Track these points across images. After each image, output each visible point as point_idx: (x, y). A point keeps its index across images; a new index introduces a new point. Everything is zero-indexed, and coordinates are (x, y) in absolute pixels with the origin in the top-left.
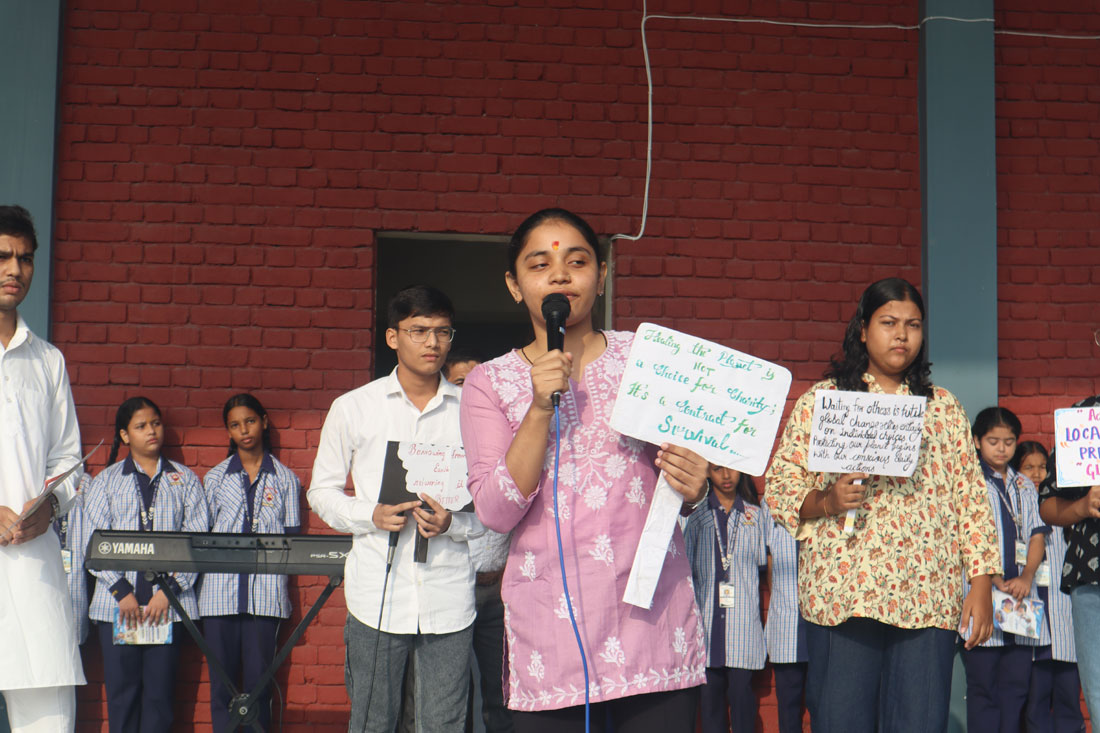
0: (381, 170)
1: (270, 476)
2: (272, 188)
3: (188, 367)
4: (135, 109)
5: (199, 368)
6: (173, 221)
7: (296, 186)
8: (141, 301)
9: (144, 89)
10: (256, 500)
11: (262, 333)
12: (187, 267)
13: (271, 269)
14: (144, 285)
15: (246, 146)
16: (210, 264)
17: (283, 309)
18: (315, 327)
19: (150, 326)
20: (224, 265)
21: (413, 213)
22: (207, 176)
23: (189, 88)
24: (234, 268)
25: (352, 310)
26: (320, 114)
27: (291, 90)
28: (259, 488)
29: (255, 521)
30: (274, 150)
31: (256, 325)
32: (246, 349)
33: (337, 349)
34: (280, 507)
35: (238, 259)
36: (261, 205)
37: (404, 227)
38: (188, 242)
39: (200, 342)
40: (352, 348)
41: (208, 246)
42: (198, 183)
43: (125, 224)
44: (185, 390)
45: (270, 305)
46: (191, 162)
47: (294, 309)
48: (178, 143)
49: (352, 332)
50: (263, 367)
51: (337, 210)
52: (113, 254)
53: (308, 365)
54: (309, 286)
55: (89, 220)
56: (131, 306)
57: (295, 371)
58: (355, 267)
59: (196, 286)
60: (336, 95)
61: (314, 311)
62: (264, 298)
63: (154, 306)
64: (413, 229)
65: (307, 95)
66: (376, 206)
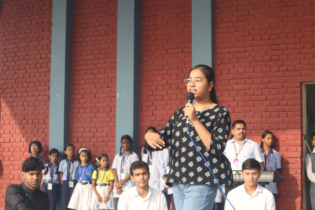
0: (302, 65)
1: (272, 154)
2: (272, 73)
3: (251, 124)
4: (234, 54)
5: (253, 125)
6: (245, 84)
7: (278, 71)
8: (237, 107)
9: (236, 48)
10: (267, 161)
11: (270, 114)
12: (249, 97)
13: (272, 96)
14: (238, 102)
15: (264, 61)
16: (255, 95)
17: (276, 107)
18: (285, 111)
19: (240, 114)
20: (259, 95)
21: (311, 77)
22: (254, 71)
23: (248, 47)
24: (262, 96)
25: (295, 106)
26: (284, 51)
27: (276, 45)
28: (268, 157)
29: (267, 166)
30: (272, 62)
31: (268, 112)
32: (266, 119)
33: (291, 117)
34: (274, 163)
35: (263, 93)
36: (269, 78)
37: (309, 81)
38: (250, 89)
39: (253, 117)
40: (296, 117)
41: (255, 90)
42: (251, 73)
43: (232, 86)
44: (250, 131)
45: (272, 106)
46: (250, 67)
47: (279, 107)
48: (246, 62)
49: (295, 112)
50: (271, 124)
51: (290, 78)
52: (230, 94)
53: (283, 122)
54: (283, 100)
55: (223, 85)
56: (235, 108)
57: (280, 124)
58: (295, 93)
59: (252, 102)
60: (288, 45)
61: (284, 107)
62: (270, 104)
63: (241, 108)
64: (311, 81)
65: (280, 45)
66: (301, 75)
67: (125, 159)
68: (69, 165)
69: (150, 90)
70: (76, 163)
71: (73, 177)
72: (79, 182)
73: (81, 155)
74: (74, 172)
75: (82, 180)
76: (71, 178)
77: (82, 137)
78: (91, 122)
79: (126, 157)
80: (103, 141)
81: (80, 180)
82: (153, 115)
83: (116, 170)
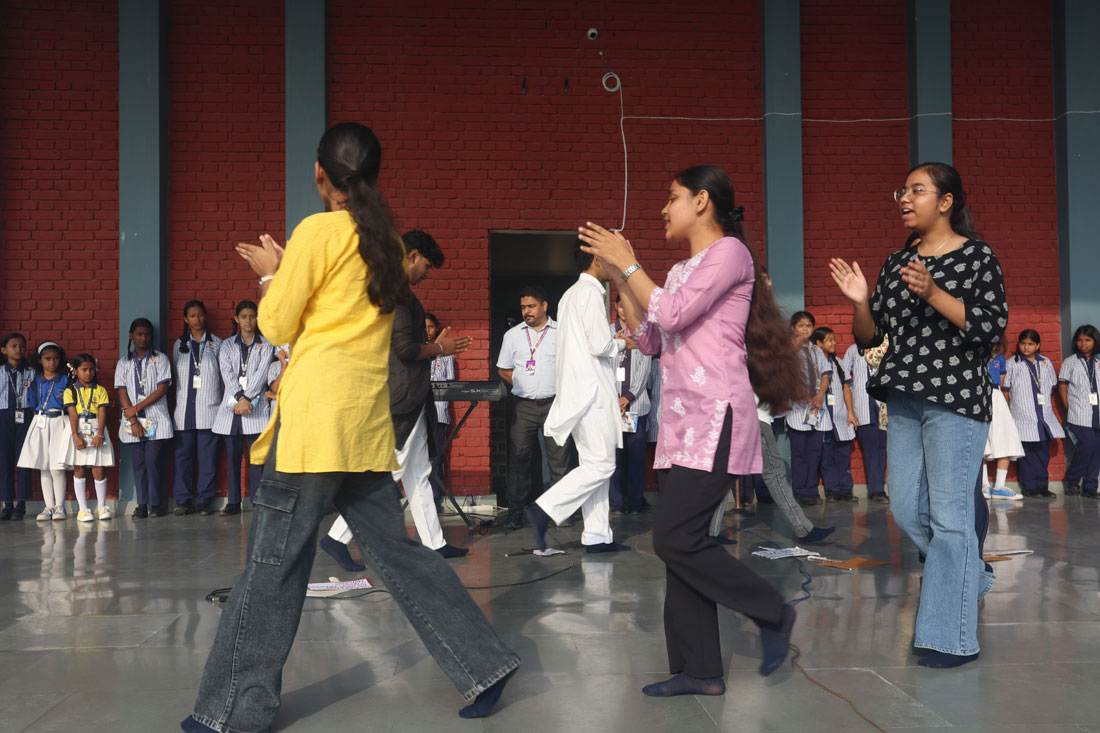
0: (491, 199)
2: (437, 209)
7: (449, 208)
15: (423, 188)
18: (461, 278)
21: (508, 220)
26: (459, 172)
27: (445, 160)
30: (437, 190)
33: (471, 289)
34: (444, 370)
37: (503, 228)
47: (450, 270)
51: (470, 220)
54: (457, 258)
58: (479, 248)
60: (467, 162)
64: (508, 228)
65: (453, 162)
66: (489, 217)
67: (143, 365)
68: (14, 377)
69: (189, 230)
70: (28, 372)
71: (23, 400)
72: (40, 412)
73: (43, 357)
74: (25, 391)
75: (48, 407)
76: (20, 404)
77: (30, 319)
78: (53, 289)
79: (144, 361)
80: (84, 329)
81: (42, 409)
82: (196, 277)
83: (125, 388)
